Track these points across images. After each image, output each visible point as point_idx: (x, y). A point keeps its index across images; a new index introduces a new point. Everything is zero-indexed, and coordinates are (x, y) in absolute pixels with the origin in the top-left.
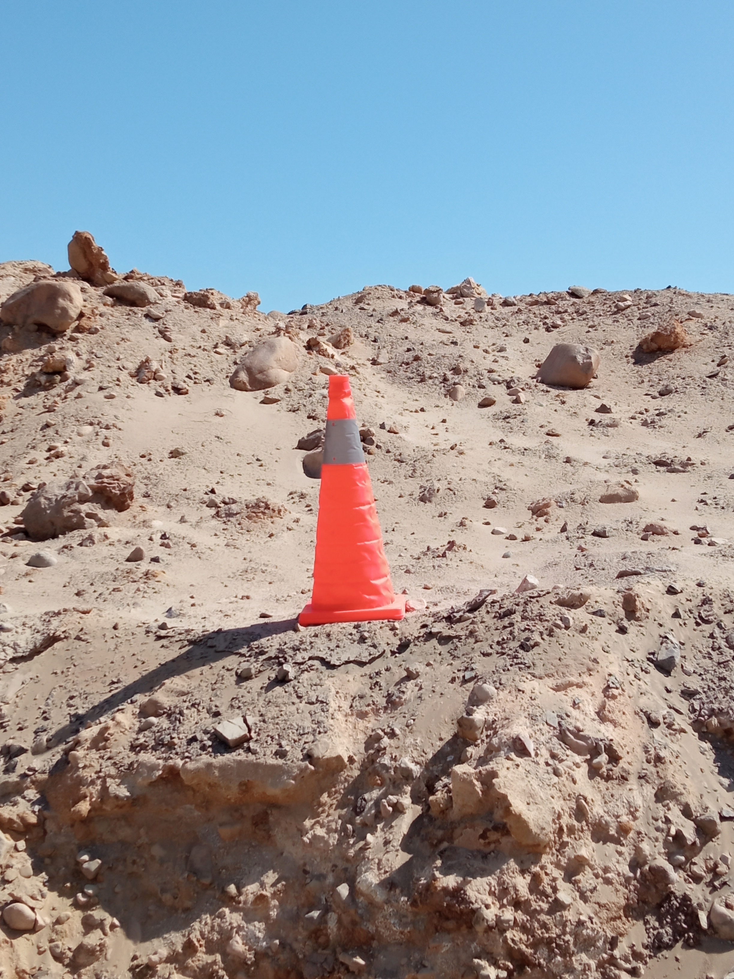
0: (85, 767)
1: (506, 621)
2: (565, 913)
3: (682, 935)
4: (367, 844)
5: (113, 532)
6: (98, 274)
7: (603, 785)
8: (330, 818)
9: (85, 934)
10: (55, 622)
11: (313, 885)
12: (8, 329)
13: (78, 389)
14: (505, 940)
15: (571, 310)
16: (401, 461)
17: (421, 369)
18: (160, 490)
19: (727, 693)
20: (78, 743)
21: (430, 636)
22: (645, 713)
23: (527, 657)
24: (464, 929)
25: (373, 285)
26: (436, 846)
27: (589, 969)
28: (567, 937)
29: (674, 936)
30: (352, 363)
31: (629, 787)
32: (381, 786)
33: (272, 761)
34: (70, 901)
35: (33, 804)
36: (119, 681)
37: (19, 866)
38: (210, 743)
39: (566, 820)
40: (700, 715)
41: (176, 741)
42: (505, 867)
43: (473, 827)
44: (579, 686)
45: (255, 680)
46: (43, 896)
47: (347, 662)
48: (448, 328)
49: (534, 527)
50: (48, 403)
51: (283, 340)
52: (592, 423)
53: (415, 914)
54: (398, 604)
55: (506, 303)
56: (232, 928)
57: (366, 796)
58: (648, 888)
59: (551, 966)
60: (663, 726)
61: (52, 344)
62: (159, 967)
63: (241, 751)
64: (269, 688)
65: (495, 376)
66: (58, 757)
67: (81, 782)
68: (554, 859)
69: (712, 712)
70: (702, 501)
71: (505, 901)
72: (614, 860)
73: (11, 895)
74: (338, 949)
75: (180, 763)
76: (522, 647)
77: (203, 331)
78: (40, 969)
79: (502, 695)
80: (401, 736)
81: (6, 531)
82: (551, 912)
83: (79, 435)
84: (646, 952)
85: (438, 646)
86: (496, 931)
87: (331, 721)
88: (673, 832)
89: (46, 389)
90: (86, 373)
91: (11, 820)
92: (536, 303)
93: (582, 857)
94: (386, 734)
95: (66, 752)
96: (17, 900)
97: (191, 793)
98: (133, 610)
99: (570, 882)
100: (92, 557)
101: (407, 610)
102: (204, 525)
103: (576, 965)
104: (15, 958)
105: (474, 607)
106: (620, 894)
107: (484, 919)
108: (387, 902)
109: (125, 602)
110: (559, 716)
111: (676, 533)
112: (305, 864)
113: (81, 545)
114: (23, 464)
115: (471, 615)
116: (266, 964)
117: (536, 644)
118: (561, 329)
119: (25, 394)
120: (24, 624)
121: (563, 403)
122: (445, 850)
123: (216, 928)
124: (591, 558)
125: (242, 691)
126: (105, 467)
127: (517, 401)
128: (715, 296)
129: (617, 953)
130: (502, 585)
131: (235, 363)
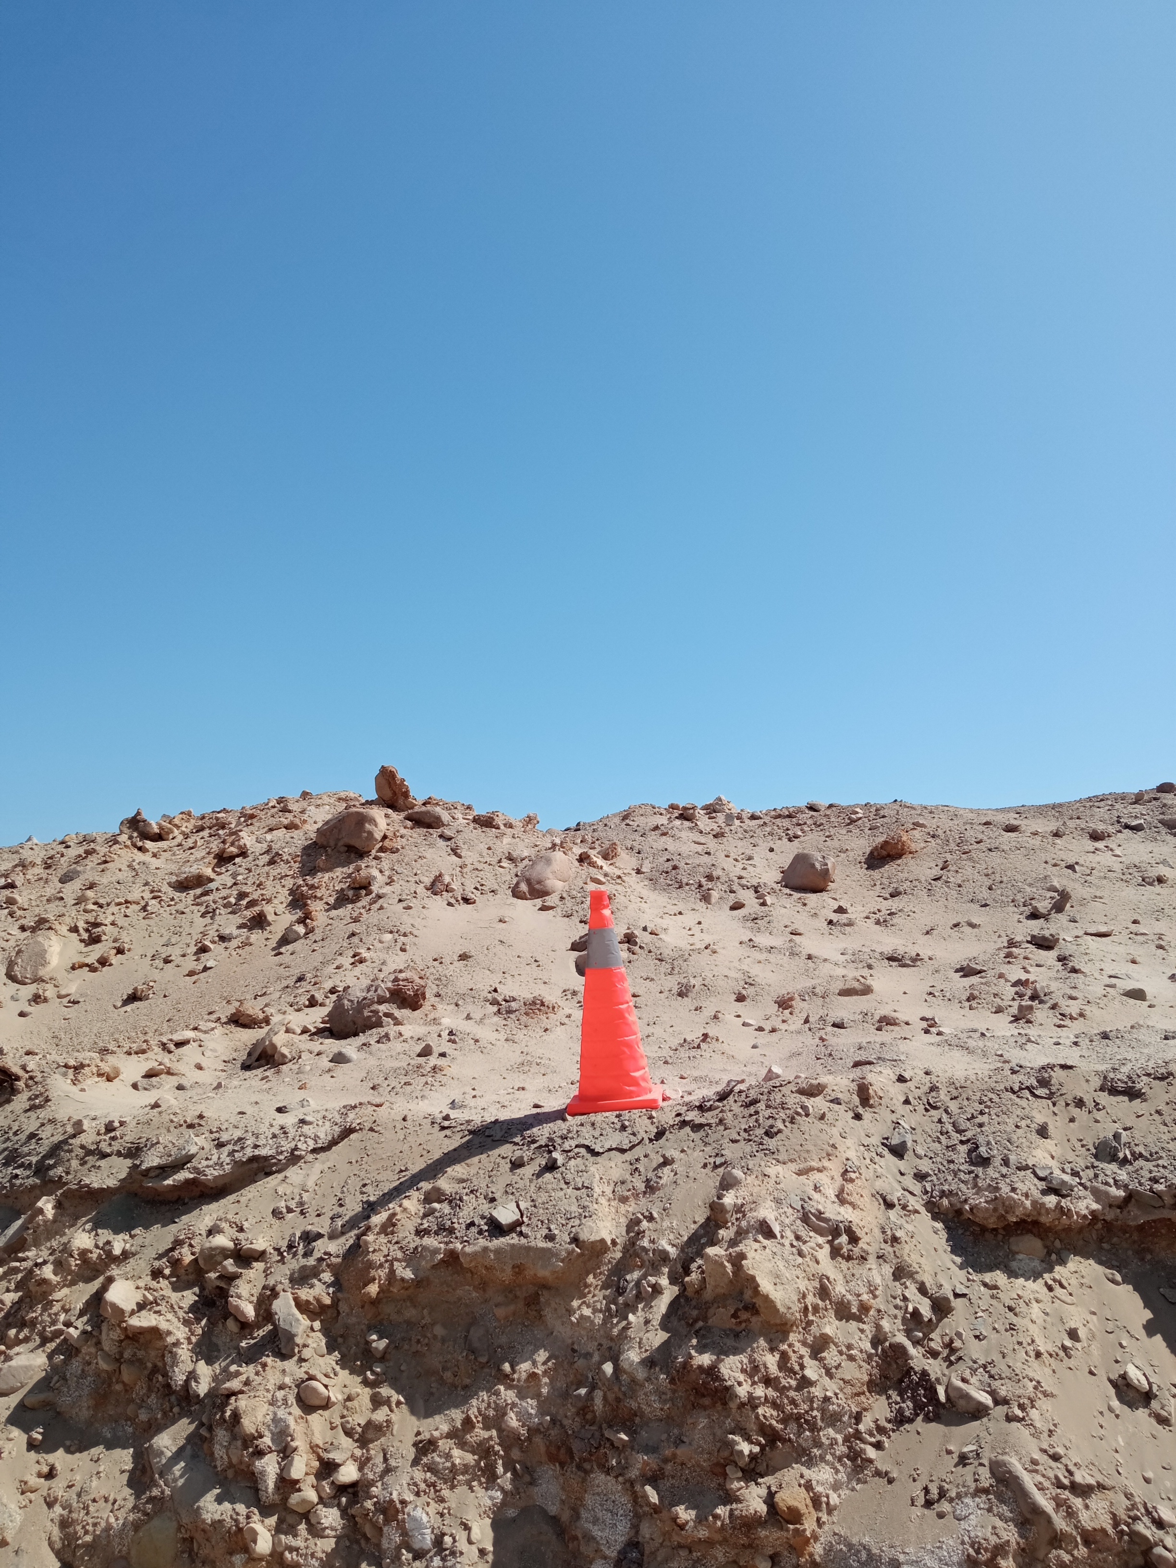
0: (374, 1251)
1: (752, 1110)
2: (813, 1389)
3: (922, 1409)
4: (629, 1323)
5: (407, 1030)
6: (401, 801)
7: (844, 1264)
8: (596, 1299)
9: (374, 1410)
10: (352, 1115)
11: (581, 1363)
12: (322, 850)
13: (381, 901)
14: (757, 1417)
15: (809, 822)
16: (661, 960)
17: (679, 877)
18: (449, 990)
19: (955, 1175)
20: (368, 1228)
21: (684, 1123)
22: (881, 1195)
23: (771, 1143)
24: (719, 1407)
25: (638, 803)
26: (692, 1325)
27: (836, 1443)
28: (815, 1413)
29: (915, 1410)
30: (618, 872)
31: (868, 1266)
32: (641, 1267)
33: (542, 1244)
34: (359, 1379)
35: (328, 1286)
36: (406, 1170)
37: (315, 1345)
38: (486, 1228)
39: (810, 1299)
40: (932, 1196)
41: (456, 1225)
42: (755, 1345)
43: (724, 1307)
44: (819, 1170)
45: (527, 1167)
46: (336, 1374)
47: (610, 1150)
48: (702, 839)
49: (780, 1019)
50: (355, 915)
51: (558, 855)
52: (830, 922)
53: (674, 1391)
54: (656, 1094)
55: (753, 817)
56: (507, 1405)
57: (628, 1277)
58: (889, 1364)
59: (801, 1441)
60: (898, 1207)
61: (359, 863)
62: (440, 1443)
63: (514, 1235)
64: (539, 1175)
65: (744, 882)
66: (351, 1242)
67: (370, 1265)
68: (801, 1337)
69: (943, 1194)
70: (931, 993)
71: (756, 1379)
72: (857, 1338)
73: (306, 1373)
74: (604, 1426)
75: (459, 1246)
76: (767, 1133)
77: (489, 848)
78: (332, 1444)
79: (750, 1179)
80: (658, 1220)
81: (313, 1030)
82: (798, 1389)
83: (381, 942)
84: (889, 1426)
85: (691, 1134)
86: (748, 1407)
87: (596, 1206)
88: (910, 1309)
89: (353, 902)
90: (388, 887)
91: (308, 1302)
92: (779, 816)
93: (827, 1335)
94: (645, 1217)
95: (358, 1237)
96: (312, 1378)
97: (469, 1275)
98: (421, 1103)
99: (816, 1359)
100: (388, 1054)
101: (664, 1100)
102: (486, 1021)
103: (824, 1440)
104: (309, 1433)
105: (723, 1097)
106: (863, 1370)
107: (736, 1396)
108: (648, 1379)
109: (414, 1095)
110: (802, 1199)
111: (907, 1024)
112: (573, 1344)
113: (378, 1042)
114: (331, 969)
115: (720, 1104)
116: (538, 1439)
117: (780, 1131)
118: (802, 839)
119: (335, 907)
120: (324, 1117)
121: (805, 905)
122: (700, 1329)
123: (493, 1405)
124: (830, 1048)
125: (516, 1178)
126: (401, 971)
127: (764, 904)
128: (937, 807)
129: (862, 1427)
130: (750, 1074)
131: (517, 875)
